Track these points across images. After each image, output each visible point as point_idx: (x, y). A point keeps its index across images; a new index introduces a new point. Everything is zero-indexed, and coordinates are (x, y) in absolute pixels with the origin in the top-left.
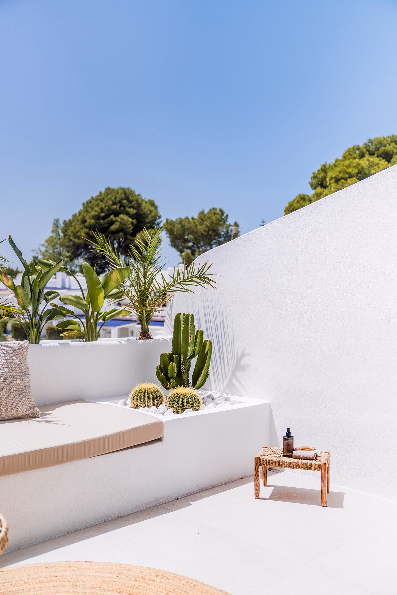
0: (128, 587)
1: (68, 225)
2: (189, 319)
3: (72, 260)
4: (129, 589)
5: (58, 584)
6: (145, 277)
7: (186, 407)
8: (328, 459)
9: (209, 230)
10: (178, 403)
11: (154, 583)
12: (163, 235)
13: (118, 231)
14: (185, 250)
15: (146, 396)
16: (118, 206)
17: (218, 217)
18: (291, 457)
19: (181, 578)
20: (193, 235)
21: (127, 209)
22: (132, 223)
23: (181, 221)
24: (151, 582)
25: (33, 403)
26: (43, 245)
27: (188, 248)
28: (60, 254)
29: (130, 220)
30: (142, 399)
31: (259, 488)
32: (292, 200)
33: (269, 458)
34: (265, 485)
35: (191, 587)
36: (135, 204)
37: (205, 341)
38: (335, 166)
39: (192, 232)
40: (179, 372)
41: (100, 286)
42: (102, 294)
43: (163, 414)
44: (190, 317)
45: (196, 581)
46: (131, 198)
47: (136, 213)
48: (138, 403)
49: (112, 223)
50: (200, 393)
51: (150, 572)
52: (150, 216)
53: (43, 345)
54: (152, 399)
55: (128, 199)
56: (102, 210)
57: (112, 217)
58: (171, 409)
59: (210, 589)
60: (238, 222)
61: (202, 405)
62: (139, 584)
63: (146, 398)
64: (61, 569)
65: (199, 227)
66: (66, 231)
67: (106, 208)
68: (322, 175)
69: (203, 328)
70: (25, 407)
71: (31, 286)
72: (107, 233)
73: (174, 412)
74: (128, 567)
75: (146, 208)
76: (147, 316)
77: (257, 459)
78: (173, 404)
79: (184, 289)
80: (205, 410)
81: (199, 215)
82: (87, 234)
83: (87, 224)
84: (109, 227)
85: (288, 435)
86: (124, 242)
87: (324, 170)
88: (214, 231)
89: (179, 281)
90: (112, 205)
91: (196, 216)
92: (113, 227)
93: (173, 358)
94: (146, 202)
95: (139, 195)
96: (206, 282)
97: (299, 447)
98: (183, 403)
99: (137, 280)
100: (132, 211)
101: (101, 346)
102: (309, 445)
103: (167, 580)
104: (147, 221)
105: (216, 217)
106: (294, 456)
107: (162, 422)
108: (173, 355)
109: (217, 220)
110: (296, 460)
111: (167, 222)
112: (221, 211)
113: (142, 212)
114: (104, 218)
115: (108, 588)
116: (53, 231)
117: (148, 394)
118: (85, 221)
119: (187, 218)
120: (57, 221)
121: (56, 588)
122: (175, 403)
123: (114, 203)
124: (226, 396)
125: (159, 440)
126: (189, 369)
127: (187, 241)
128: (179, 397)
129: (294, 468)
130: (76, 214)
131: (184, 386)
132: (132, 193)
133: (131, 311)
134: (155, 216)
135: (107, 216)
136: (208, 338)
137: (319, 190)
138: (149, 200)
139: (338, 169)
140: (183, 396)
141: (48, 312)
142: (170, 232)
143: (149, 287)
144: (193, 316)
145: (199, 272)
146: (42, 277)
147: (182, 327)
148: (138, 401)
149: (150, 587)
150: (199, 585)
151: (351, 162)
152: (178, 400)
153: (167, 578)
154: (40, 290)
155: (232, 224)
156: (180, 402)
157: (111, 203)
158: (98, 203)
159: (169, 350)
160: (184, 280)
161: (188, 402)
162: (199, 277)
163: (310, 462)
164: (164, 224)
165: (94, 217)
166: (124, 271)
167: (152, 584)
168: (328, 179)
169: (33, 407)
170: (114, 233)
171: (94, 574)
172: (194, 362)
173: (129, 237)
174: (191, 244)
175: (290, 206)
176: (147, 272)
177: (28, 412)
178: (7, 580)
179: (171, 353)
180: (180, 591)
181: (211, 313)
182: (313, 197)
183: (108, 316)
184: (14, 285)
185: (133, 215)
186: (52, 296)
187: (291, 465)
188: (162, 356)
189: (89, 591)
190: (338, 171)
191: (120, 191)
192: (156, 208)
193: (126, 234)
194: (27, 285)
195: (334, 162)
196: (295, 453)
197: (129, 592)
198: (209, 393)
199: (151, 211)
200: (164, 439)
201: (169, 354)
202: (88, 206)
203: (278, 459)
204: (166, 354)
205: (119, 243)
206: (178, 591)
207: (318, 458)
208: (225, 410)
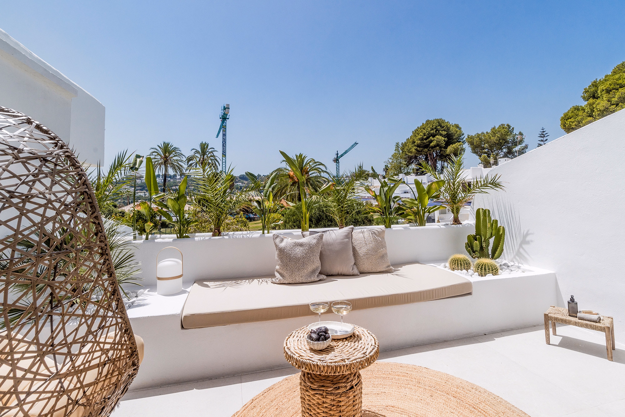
0: (453, 391)
1: (404, 145)
2: (486, 213)
3: (408, 166)
4: (453, 393)
5: (408, 378)
6: (454, 185)
7: (487, 272)
8: (612, 323)
9: (500, 140)
10: (481, 269)
11: (470, 392)
12: (466, 146)
13: (435, 146)
14: (483, 154)
15: (459, 262)
16: (435, 130)
17: (506, 130)
18: (576, 317)
19: (490, 394)
20: (488, 144)
21: (440, 132)
22: (444, 140)
23: (478, 135)
24: (468, 392)
25: (389, 264)
26: (390, 159)
27: (485, 153)
28: (401, 163)
29: (443, 138)
30: (456, 265)
31: (549, 336)
32: (566, 111)
33: (556, 316)
34: (555, 334)
35: (497, 402)
36: (445, 128)
37: (499, 227)
38: (606, 80)
39: (488, 142)
40: (481, 247)
41: (425, 192)
42: (427, 198)
43: (471, 276)
44: (487, 211)
45: (501, 398)
46: (443, 125)
47: (447, 134)
48: (454, 267)
49: (431, 142)
50: (497, 262)
51: (467, 384)
52: (456, 135)
53: (393, 229)
54: (463, 265)
55: (441, 126)
56: (424, 135)
57: (431, 138)
58: (477, 273)
59: (512, 407)
60: (522, 132)
61: (500, 271)
62: (460, 391)
63: (459, 264)
64: (410, 369)
65: (492, 138)
66: (403, 149)
67: (427, 133)
68: (593, 89)
69: (498, 219)
70: (385, 266)
71: (385, 194)
72: (429, 148)
73: (479, 275)
74: (452, 377)
75: (453, 130)
76: (457, 209)
77: (546, 315)
78: (478, 269)
79: (482, 191)
80: (503, 275)
81: (491, 130)
82: (416, 150)
83: (415, 144)
84: (430, 144)
85: (572, 300)
86: (440, 153)
87: (595, 85)
88: (504, 140)
89: (477, 187)
90: (431, 130)
91: (489, 131)
92: (432, 144)
93: (476, 238)
94: (453, 127)
95: (448, 122)
96: (497, 187)
97: (583, 311)
98: (485, 270)
99: (448, 186)
100: (444, 133)
101: (428, 229)
102: (592, 310)
103: (480, 393)
104: (454, 138)
105: (505, 131)
106: (579, 317)
107: (471, 283)
108: (476, 236)
109: (505, 132)
110: (580, 321)
111: (468, 137)
112: (508, 125)
113: (450, 133)
114: (426, 139)
115: (440, 389)
116: (396, 150)
117: (460, 261)
118: (415, 142)
119: (483, 133)
120: (398, 144)
121: (408, 381)
122: (480, 269)
123: (433, 129)
124: (518, 265)
125: (470, 294)
126: (488, 246)
127: (484, 148)
128: (482, 265)
129: (579, 326)
130: (408, 138)
131: (485, 257)
132: (443, 121)
133: (447, 207)
134: (459, 134)
135: (428, 138)
136: (501, 224)
137: (591, 100)
138: (455, 124)
139: (608, 83)
140: (485, 265)
141: (395, 209)
142: (471, 143)
143: (457, 191)
144: (489, 211)
145: (491, 180)
146: (391, 190)
147: (482, 218)
148: (454, 266)
149: (467, 395)
150: (504, 402)
151: (621, 76)
152: (482, 267)
153: (480, 391)
154: (390, 197)
155: (517, 134)
156: (483, 269)
157: (430, 129)
158: (422, 130)
159: (474, 233)
160: (481, 186)
161: (489, 269)
162: (492, 184)
163: (594, 324)
164: (466, 139)
165: (419, 139)
166: (440, 182)
167: (469, 393)
168: (599, 92)
169: (389, 266)
170: (432, 147)
171: (430, 377)
172: (492, 241)
173: (443, 149)
174: (486, 150)
175: (565, 116)
176: (455, 182)
177: (387, 269)
178: (380, 370)
179: (475, 234)
180: (489, 403)
181: (502, 207)
182: (586, 107)
183: (431, 210)
184: (376, 195)
185: (445, 135)
186: (397, 199)
187: (576, 324)
188: (469, 236)
189: (428, 388)
190: (608, 84)
191: (435, 121)
192: (460, 129)
193: (441, 147)
194: (383, 194)
195: (604, 78)
196: (579, 315)
197: (453, 395)
198: (504, 262)
199: (457, 132)
200: (473, 293)
201: (474, 235)
202: (416, 132)
203: (564, 318)
204: (472, 235)
205: (437, 154)
206: (488, 402)
207: (601, 321)
208: (517, 276)
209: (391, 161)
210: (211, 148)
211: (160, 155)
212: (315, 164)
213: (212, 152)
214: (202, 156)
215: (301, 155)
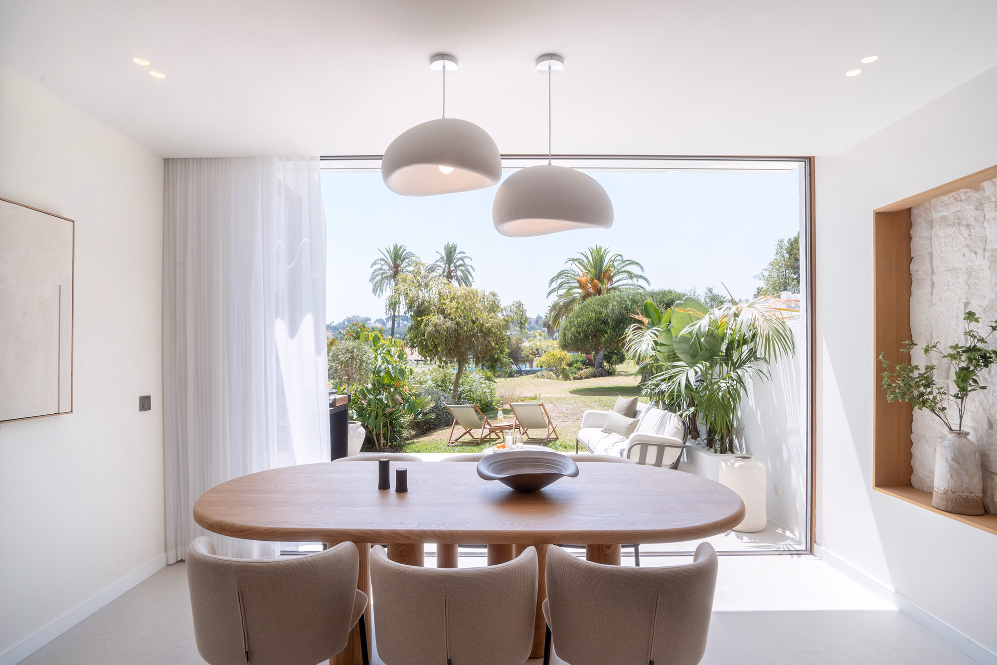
209: (766, 274)
210: (460, 253)
211: (388, 265)
212: (624, 264)
213: (462, 259)
214: (447, 265)
215: (598, 251)
